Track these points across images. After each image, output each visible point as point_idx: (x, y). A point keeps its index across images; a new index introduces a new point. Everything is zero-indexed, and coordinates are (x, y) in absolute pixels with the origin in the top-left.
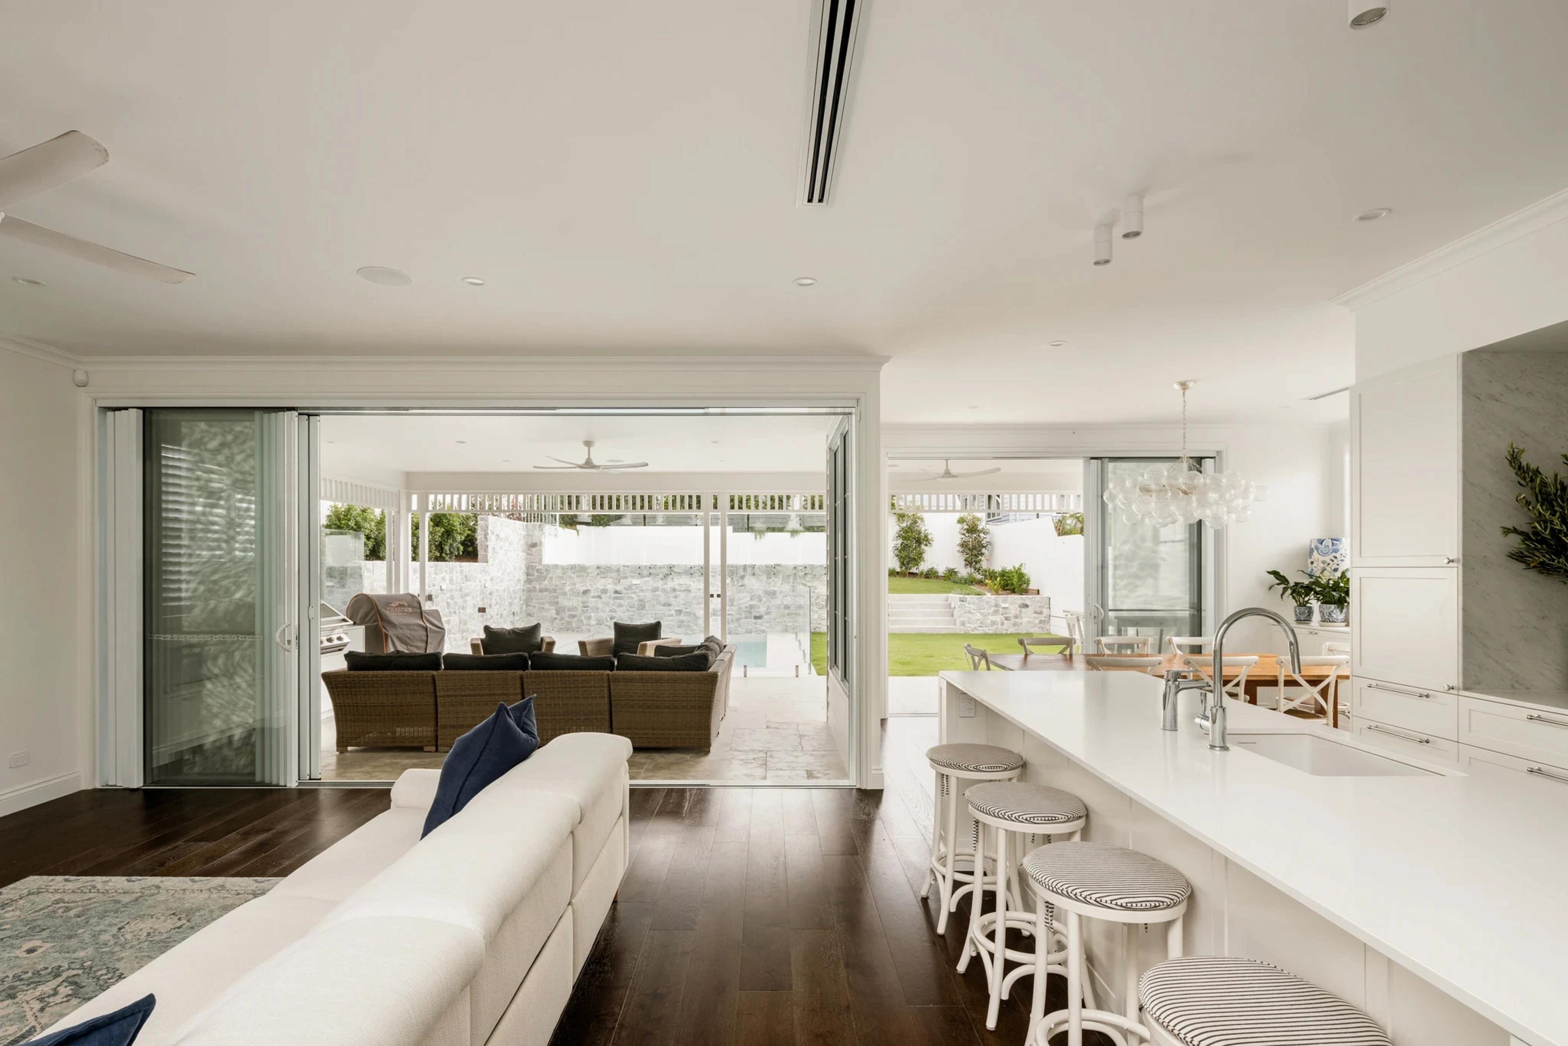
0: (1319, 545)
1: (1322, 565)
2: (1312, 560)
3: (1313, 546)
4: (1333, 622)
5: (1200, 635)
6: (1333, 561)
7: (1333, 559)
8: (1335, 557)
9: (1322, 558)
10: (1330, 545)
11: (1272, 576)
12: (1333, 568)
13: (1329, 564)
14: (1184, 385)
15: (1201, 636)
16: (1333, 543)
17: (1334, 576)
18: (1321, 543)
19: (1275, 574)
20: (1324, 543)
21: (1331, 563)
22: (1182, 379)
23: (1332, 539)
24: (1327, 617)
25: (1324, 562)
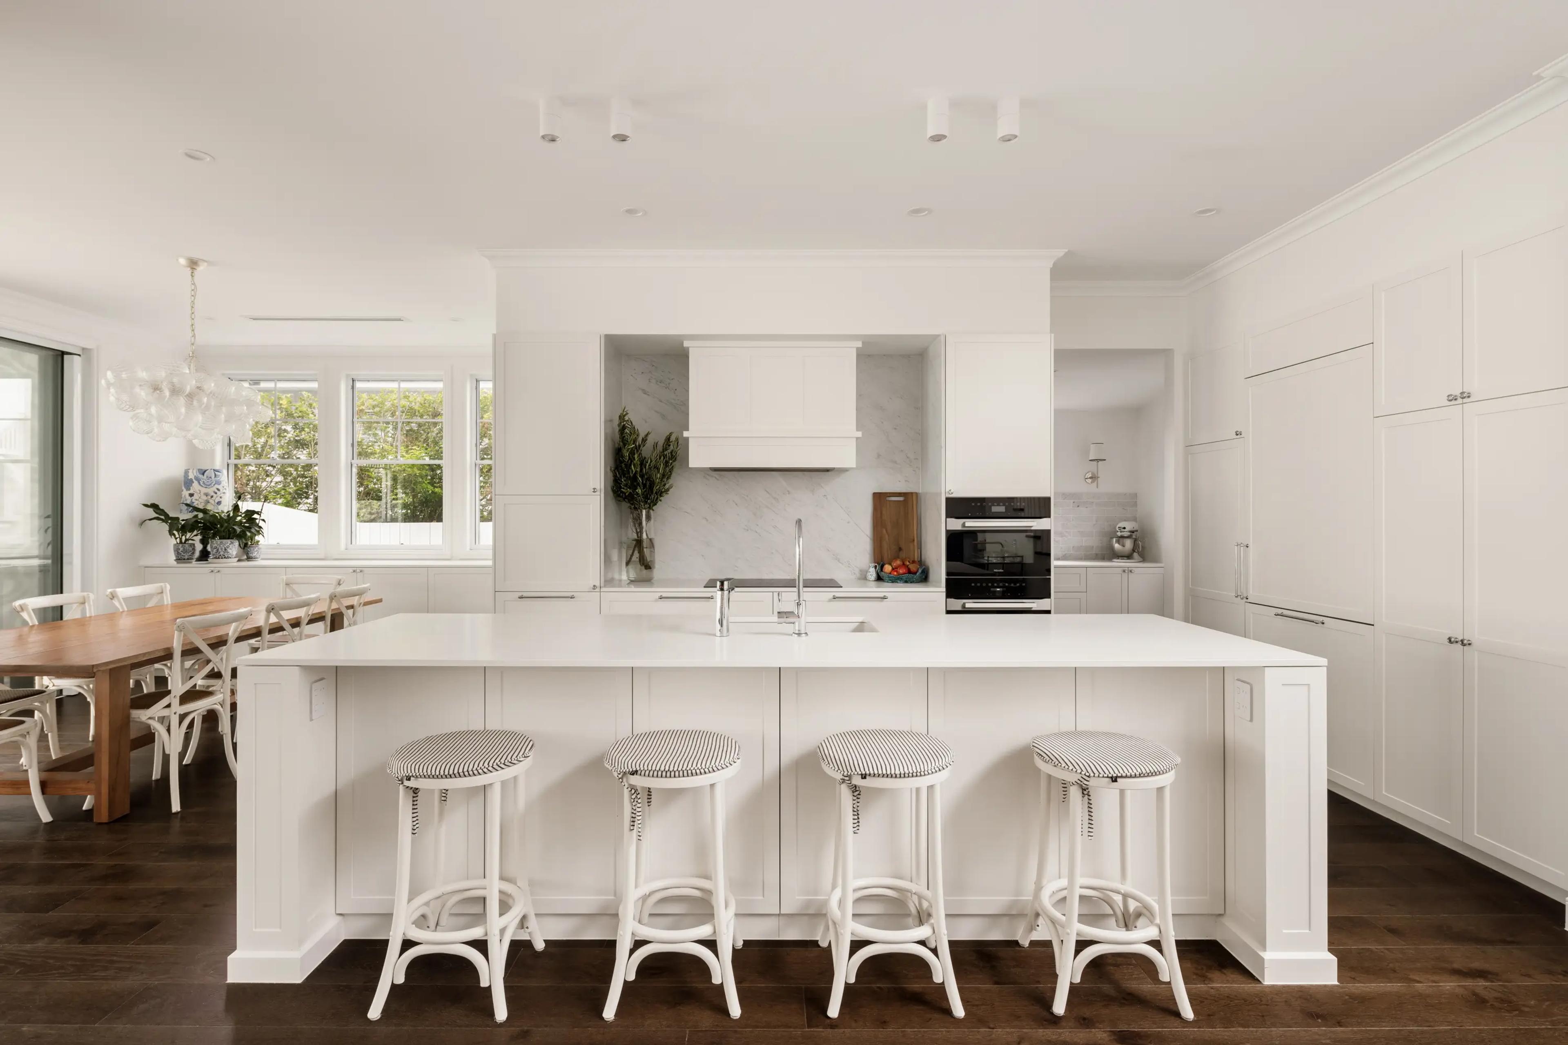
0: (201, 476)
1: (205, 498)
2: (191, 492)
3: (191, 476)
4: (228, 558)
5: (59, 589)
6: (216, 493)
7: (216, 491)
8: (218, 490)
9: (204, 490)
10: (213, 476)
11: (151, 510)
12: (216, 501)
13: (212, 497)
14: (193, 264)
15: (62, 593)
16: (215, 474)
17: (218, 509)
18: (203, 474)
19: (155, 507)
20: (205, 474)
21: (215, 495)
22: (195, 255)
23: (214, 470)
24: (222, 553)
25: (206, 494)
